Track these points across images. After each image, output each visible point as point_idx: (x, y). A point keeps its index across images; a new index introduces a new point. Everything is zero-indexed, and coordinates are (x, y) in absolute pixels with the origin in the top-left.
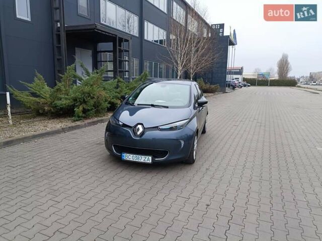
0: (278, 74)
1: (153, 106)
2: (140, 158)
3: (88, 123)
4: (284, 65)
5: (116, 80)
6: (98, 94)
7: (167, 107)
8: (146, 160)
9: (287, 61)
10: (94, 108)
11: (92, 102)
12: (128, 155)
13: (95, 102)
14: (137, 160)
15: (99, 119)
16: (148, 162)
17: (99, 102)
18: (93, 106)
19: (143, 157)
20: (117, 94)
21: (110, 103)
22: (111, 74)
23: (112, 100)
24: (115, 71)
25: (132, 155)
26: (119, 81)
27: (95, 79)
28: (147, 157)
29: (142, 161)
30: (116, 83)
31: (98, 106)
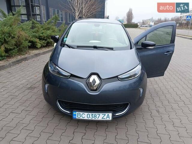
0: (127, 21)
1: (95, 47)
2: (97, 116)
3: (12, 63)
4: (130, 15)
5: (31, 22)
6: (18, 34)
7: (112, 49)
8: (105, 117)
9: (131, 13)
10: (16, 47)
11: (13, 42)
12: (81, 113)
13: (16, 42)
14: (93, 119)
15: (23, 57)
16: (108, 119)
17: (20, 42)
18: (15, 45)
19: (101, 114)
20: (35, 34)
21: (30, 42)
22: (25, 17)
23: (32, 39)
24: (28, 15)
25: (86, 114)
26: (33, 23)
27: (13, 20)
28: (107, 114)
29: (100, 119)
30: (31, 25)
31: (19, 45)
